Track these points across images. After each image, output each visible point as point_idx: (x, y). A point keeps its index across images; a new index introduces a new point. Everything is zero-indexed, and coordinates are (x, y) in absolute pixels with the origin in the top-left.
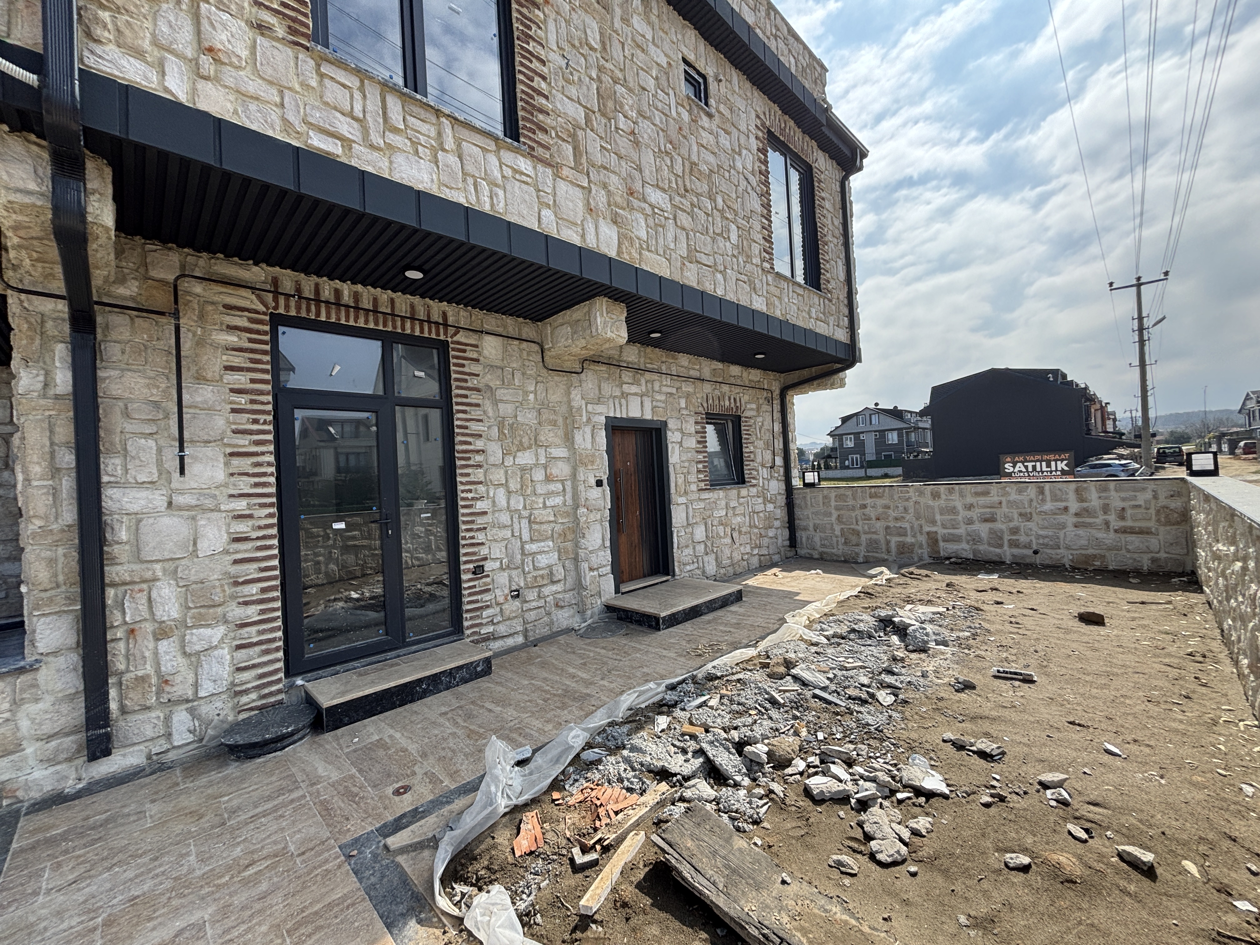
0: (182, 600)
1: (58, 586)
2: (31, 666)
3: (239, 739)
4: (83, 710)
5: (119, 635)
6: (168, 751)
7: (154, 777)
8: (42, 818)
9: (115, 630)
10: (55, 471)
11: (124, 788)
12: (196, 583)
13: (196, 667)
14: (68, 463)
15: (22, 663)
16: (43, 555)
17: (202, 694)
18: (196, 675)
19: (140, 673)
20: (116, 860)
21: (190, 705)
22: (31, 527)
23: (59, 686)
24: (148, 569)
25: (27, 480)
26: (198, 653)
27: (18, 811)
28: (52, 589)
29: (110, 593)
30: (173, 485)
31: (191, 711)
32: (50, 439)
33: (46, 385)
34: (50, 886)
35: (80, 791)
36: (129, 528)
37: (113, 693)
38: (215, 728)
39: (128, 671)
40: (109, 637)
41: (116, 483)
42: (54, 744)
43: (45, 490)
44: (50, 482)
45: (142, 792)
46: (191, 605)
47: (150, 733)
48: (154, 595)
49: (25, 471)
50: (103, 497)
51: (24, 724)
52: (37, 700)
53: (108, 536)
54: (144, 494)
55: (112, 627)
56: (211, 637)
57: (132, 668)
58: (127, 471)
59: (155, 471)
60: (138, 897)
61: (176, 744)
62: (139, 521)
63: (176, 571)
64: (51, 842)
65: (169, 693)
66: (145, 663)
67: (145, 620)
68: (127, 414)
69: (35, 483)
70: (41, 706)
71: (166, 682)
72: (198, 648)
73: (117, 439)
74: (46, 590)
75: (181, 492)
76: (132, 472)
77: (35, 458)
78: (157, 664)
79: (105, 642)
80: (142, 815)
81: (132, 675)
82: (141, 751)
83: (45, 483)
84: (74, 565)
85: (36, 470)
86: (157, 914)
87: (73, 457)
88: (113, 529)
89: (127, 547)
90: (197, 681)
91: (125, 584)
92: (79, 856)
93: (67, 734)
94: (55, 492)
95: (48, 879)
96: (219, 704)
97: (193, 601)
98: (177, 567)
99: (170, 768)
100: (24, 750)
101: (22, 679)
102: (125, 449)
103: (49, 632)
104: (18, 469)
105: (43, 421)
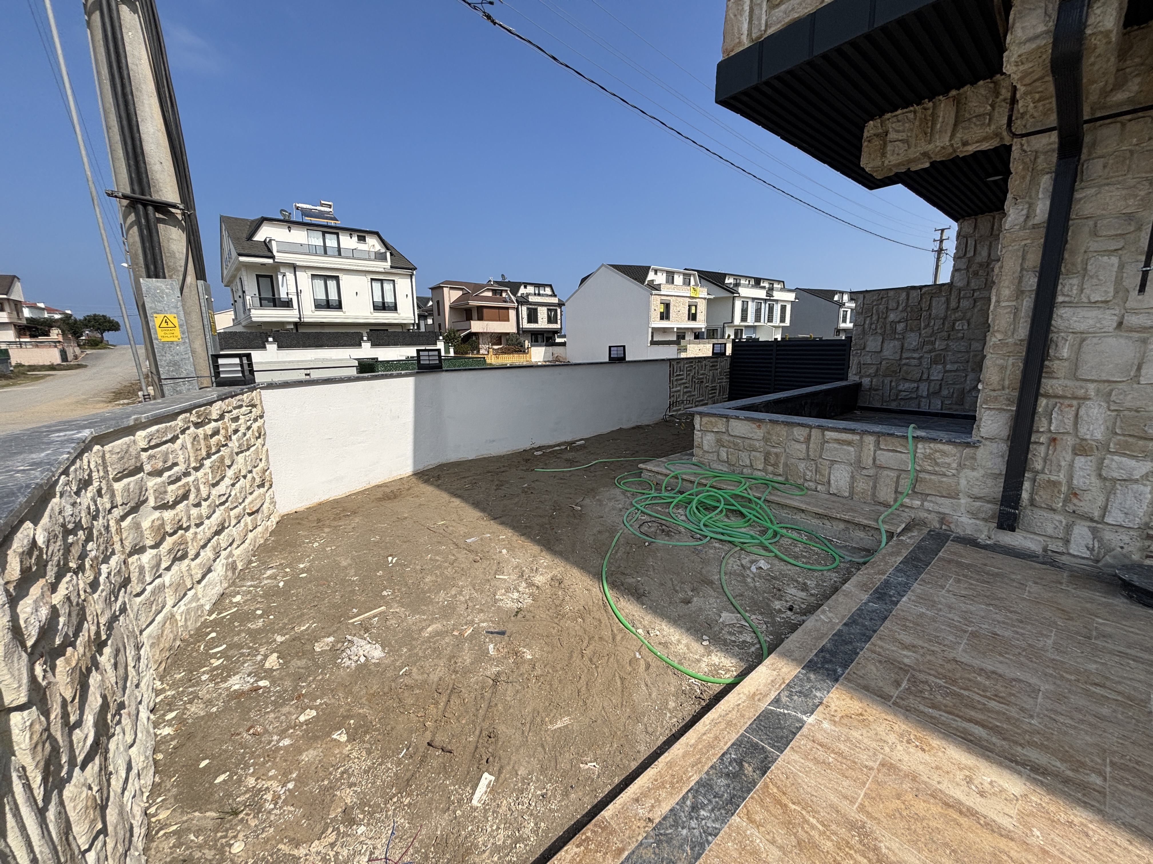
0: (1110, 424)
1: (1003, 388)
2: (974, 443)
3: (1136, 580)
4: (1002, 489)
5: (1042, 440)
6: (1062, 554)
7: (1044, 566)
8: (959, 548)
9: (1039, 435)
10: (1019, 293)
11: (1018, 561)
12: (1130, 410)
13: (1110, 493)
14: (1031, 286)
15: (969, 440)
16: (997, 362)
17: (1109, 520)
18: (1107, 500)
19: (1053, 478)
20: (993, 602)
21: (1095, 525)
22: (994, 339)
23: (989, 464)
24: (1082, 387)
25: (998, 302)
26: (1114, 480)
27: (949, 536)
28: (998, 390)
29: (1043, 402)
30: (1128, 305)
31: (1094, 531)
32: (1021, 265)
33: (1027, 217)
34: (950, 589)
35: (987, 545)
36: (1072, 346)
37: (1027, 485)
38: (1114, 557)
39: (1043, 472)
40: (1033, 439)
41: (1070, 302)
42: (978, 504)
43: (1009, 310)
44: (1014, 303)
45: (1030, 572)
46: (1118, 431)
47: (1050, 531)
48: (1082, 412)
49: (998, 295)
50: (1055, 316)
51: (963, 482)
52: (973, 469)
53: (1052, 352)
54: (1095, 313)
55: (1038, 431)
56: (1134, 469)
57: (1046, 471)
58: (1082, 290)
59: (1111, 290)
60: (999, 635)
61: (1071, 551)
62: (1083, 340)
63: (1110, 394)
64: (959, 564)
65: (1075, 505)
66: (1059, 471)
67: (1068, 433)
68: (1095, 233)
69: (1003, 304)
70: (975, 474)
71: (1075, 494)
72: (1115, 475)
73: (1079, 260)
74: (994, 390)
75: (1135, 312)
76: (1087, 291)
77: (1007, 283)
78: (1071, 478)
79: (1029, 442)
80: (1024, 587)
81: (1046, 477)
82: (1040, 541)
83: (1010, 304)
84: (1019, 373)
85: (1006, 292)
86: (1007, 656)
87: (1036, 280)
88: (1057, 346)
89: (1066, 364)
90: (1107, 505)
91: (1056, 396)
92: (971, 584)
93: (989, 502)
94: (1016, 311)
95: (950, 585)
96: (1126, 539)
97: (1121, 428)
98: (1112, 390)
99: (1059, 567)
100: (959, 499)
101: (967, 450)
102: (1085, 269)
103: (990, 422)
104: (994, 292)
105: (1018, 250)
